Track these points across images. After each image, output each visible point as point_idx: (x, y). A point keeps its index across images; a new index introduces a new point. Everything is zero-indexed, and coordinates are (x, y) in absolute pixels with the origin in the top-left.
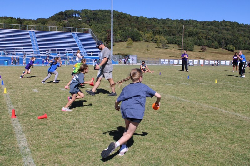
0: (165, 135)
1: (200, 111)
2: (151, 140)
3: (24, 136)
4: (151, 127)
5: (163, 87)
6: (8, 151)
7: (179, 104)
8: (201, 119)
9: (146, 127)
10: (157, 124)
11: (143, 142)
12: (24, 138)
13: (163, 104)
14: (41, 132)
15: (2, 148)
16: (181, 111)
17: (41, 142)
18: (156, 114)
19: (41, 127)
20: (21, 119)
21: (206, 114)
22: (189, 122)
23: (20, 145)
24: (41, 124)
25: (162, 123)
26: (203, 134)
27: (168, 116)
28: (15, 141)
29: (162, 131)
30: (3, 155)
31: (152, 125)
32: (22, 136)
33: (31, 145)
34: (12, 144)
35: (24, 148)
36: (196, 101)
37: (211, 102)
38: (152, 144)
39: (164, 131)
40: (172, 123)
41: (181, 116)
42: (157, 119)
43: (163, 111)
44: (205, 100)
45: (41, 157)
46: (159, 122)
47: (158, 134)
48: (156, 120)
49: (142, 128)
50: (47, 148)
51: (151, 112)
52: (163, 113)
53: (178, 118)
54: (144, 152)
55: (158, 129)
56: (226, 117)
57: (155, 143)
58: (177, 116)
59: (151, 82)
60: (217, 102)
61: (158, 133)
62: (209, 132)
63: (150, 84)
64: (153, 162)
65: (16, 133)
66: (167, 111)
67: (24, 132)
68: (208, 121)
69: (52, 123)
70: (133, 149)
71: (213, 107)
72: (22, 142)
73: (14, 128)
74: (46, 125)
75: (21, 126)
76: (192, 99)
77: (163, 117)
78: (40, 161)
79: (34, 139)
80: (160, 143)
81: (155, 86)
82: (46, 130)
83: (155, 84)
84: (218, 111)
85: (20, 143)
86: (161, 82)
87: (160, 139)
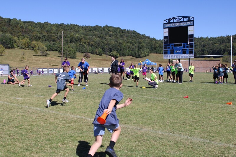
0: (16, 151)
1: (64, 122)
5: (30, 99)
7: (42, 116)
8: (62, 129)
10: (10, 139)
13: (24, 117)
16: (42, 123)
18: (12, 129)
21: (69, 124)
22: (48, 134)
25: (17, 138)
26: (59, 144)
27: (26, 129)
31: (4, 142)
36: (63, 112)
37: (79, 111)
40: (28, 137)
41: (40, 128)
42: (12, 135)
43: (22, 125)
44: (72, 110)
47: (9, 150)
51: (7, 127)
52: (21, 128)
53: (37, 131)
55: (9, 145)
56: (89, 125)
58: (35, 129)
59: (17, 95)
60: (85, 111)
62: (65, 142)
63: (15, 97)
66: (26, 124)
68: (69, 130)
71: (78, 116)
76: (59, 110)
77: (20, 132)
81: (21, 99)
83: (22, 97)
84: (82, 120)
86: (30, 93)
87: (9, 155)
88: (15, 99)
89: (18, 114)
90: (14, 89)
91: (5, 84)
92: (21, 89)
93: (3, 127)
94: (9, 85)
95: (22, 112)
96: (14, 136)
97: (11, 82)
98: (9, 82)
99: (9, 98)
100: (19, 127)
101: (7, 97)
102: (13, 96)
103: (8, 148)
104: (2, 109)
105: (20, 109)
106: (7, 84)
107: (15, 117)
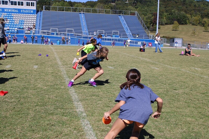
2: (193, 117)
3: (81, 103)
4: (193, 105)
6: (68, 114)
9: (188, 105)
10: (200, 103)
11: (185, 117)
12: (81, 105)
14: (94, 101)
15: (64, 111)
17: (95, 109)
18: (199, 95)
19: (94, 97)
20: (76, 90)
23: (78, 110)
24: (94, 95)
25: (205, 103)
28: (74, 107)
29: (204, 110)
30: (65, 116)
31: (195, 104)
32: (79, 103)
33: (86, 111)
34: (71, 109)
35: (81, 113)
38: (193, 120)
39: (206, 110)
42: (200, 99)
45: (95, 121)
46: (201, 102)
48: (198, 100)
49: (185, 106)
50: (100, 114)
51: (194, 92)
52: (206, 95)
54: (186, 126)
55: (200, 108)
57: (197, 120)
59: (196, 65)
61: (200, 112)
63: (195, 67)
64: (193, 134)
65: (73, 100)
67: (80, 100)
69: (103, 95)
70: (175, 122)
72: (80, 108)
73: (72, 96)
74: (98, 96)
75: (77, 96)
77: (206, 98)
78: (95, 124)
79: (89, 106)
80: (201, 119)
81: (199, 69)
82: (98, 100)
83: (200, 68)
85: (78, 109)
86: (206, 65)
87: (202, 116)
88: (194, 69)
89: (201, 82)
90: (192, 60)
91: (183, 55)
92: (198, 61)
93: (191, 92)
94: (187, 56)
95: (204, 81)
96: (202, 101)
97: (188, 54)
98: (186, 54)
99: (189, 67)
100: (204, 94)
101: (187, 67)
102: (192, 66)
103: (200, 110)
104: (186, 77)
105: (202, 78)
106: (184, 56)
107: (199, 85)
